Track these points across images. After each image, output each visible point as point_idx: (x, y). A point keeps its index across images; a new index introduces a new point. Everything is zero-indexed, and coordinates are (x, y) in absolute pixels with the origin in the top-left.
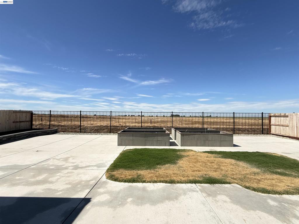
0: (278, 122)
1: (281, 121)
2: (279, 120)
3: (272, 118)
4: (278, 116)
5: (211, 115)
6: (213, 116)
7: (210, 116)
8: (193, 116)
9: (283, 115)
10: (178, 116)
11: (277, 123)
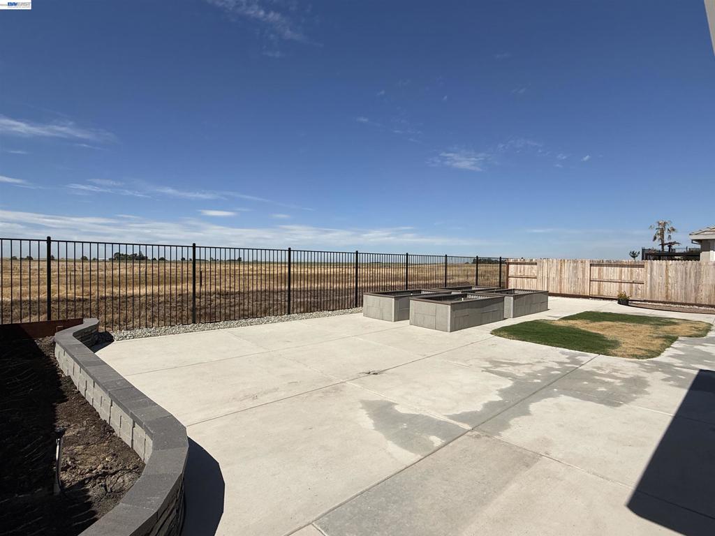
0: (520, 272)
1: (524, 270)
2: (522, 269)
3: (510, 266)
4: (521, 264)
5: (242, 256)
6: (246, 260)
7: (240, 259)
8: (183, 259)
9: (528, 261)
10: (141, 258)
11: (519, 274)
